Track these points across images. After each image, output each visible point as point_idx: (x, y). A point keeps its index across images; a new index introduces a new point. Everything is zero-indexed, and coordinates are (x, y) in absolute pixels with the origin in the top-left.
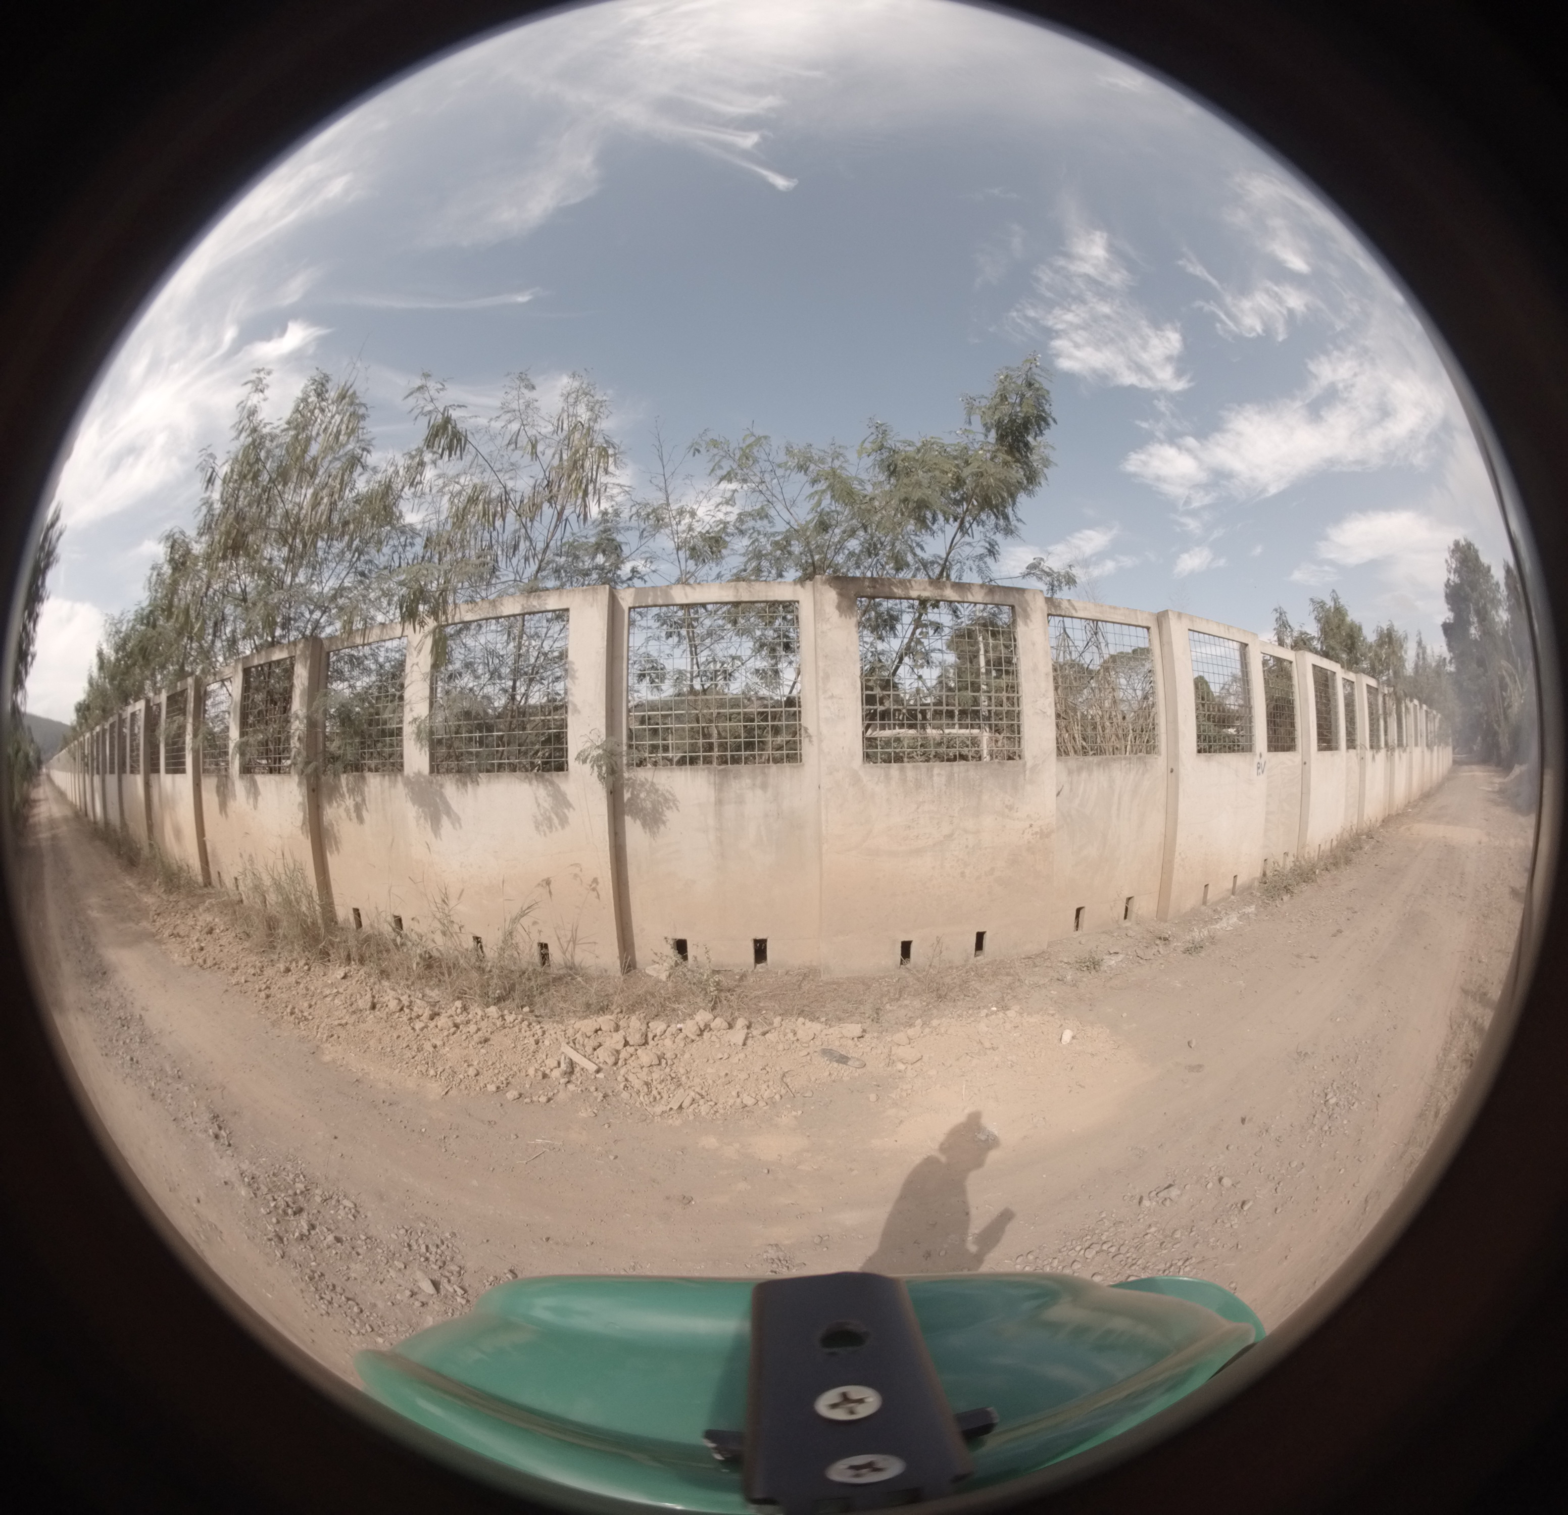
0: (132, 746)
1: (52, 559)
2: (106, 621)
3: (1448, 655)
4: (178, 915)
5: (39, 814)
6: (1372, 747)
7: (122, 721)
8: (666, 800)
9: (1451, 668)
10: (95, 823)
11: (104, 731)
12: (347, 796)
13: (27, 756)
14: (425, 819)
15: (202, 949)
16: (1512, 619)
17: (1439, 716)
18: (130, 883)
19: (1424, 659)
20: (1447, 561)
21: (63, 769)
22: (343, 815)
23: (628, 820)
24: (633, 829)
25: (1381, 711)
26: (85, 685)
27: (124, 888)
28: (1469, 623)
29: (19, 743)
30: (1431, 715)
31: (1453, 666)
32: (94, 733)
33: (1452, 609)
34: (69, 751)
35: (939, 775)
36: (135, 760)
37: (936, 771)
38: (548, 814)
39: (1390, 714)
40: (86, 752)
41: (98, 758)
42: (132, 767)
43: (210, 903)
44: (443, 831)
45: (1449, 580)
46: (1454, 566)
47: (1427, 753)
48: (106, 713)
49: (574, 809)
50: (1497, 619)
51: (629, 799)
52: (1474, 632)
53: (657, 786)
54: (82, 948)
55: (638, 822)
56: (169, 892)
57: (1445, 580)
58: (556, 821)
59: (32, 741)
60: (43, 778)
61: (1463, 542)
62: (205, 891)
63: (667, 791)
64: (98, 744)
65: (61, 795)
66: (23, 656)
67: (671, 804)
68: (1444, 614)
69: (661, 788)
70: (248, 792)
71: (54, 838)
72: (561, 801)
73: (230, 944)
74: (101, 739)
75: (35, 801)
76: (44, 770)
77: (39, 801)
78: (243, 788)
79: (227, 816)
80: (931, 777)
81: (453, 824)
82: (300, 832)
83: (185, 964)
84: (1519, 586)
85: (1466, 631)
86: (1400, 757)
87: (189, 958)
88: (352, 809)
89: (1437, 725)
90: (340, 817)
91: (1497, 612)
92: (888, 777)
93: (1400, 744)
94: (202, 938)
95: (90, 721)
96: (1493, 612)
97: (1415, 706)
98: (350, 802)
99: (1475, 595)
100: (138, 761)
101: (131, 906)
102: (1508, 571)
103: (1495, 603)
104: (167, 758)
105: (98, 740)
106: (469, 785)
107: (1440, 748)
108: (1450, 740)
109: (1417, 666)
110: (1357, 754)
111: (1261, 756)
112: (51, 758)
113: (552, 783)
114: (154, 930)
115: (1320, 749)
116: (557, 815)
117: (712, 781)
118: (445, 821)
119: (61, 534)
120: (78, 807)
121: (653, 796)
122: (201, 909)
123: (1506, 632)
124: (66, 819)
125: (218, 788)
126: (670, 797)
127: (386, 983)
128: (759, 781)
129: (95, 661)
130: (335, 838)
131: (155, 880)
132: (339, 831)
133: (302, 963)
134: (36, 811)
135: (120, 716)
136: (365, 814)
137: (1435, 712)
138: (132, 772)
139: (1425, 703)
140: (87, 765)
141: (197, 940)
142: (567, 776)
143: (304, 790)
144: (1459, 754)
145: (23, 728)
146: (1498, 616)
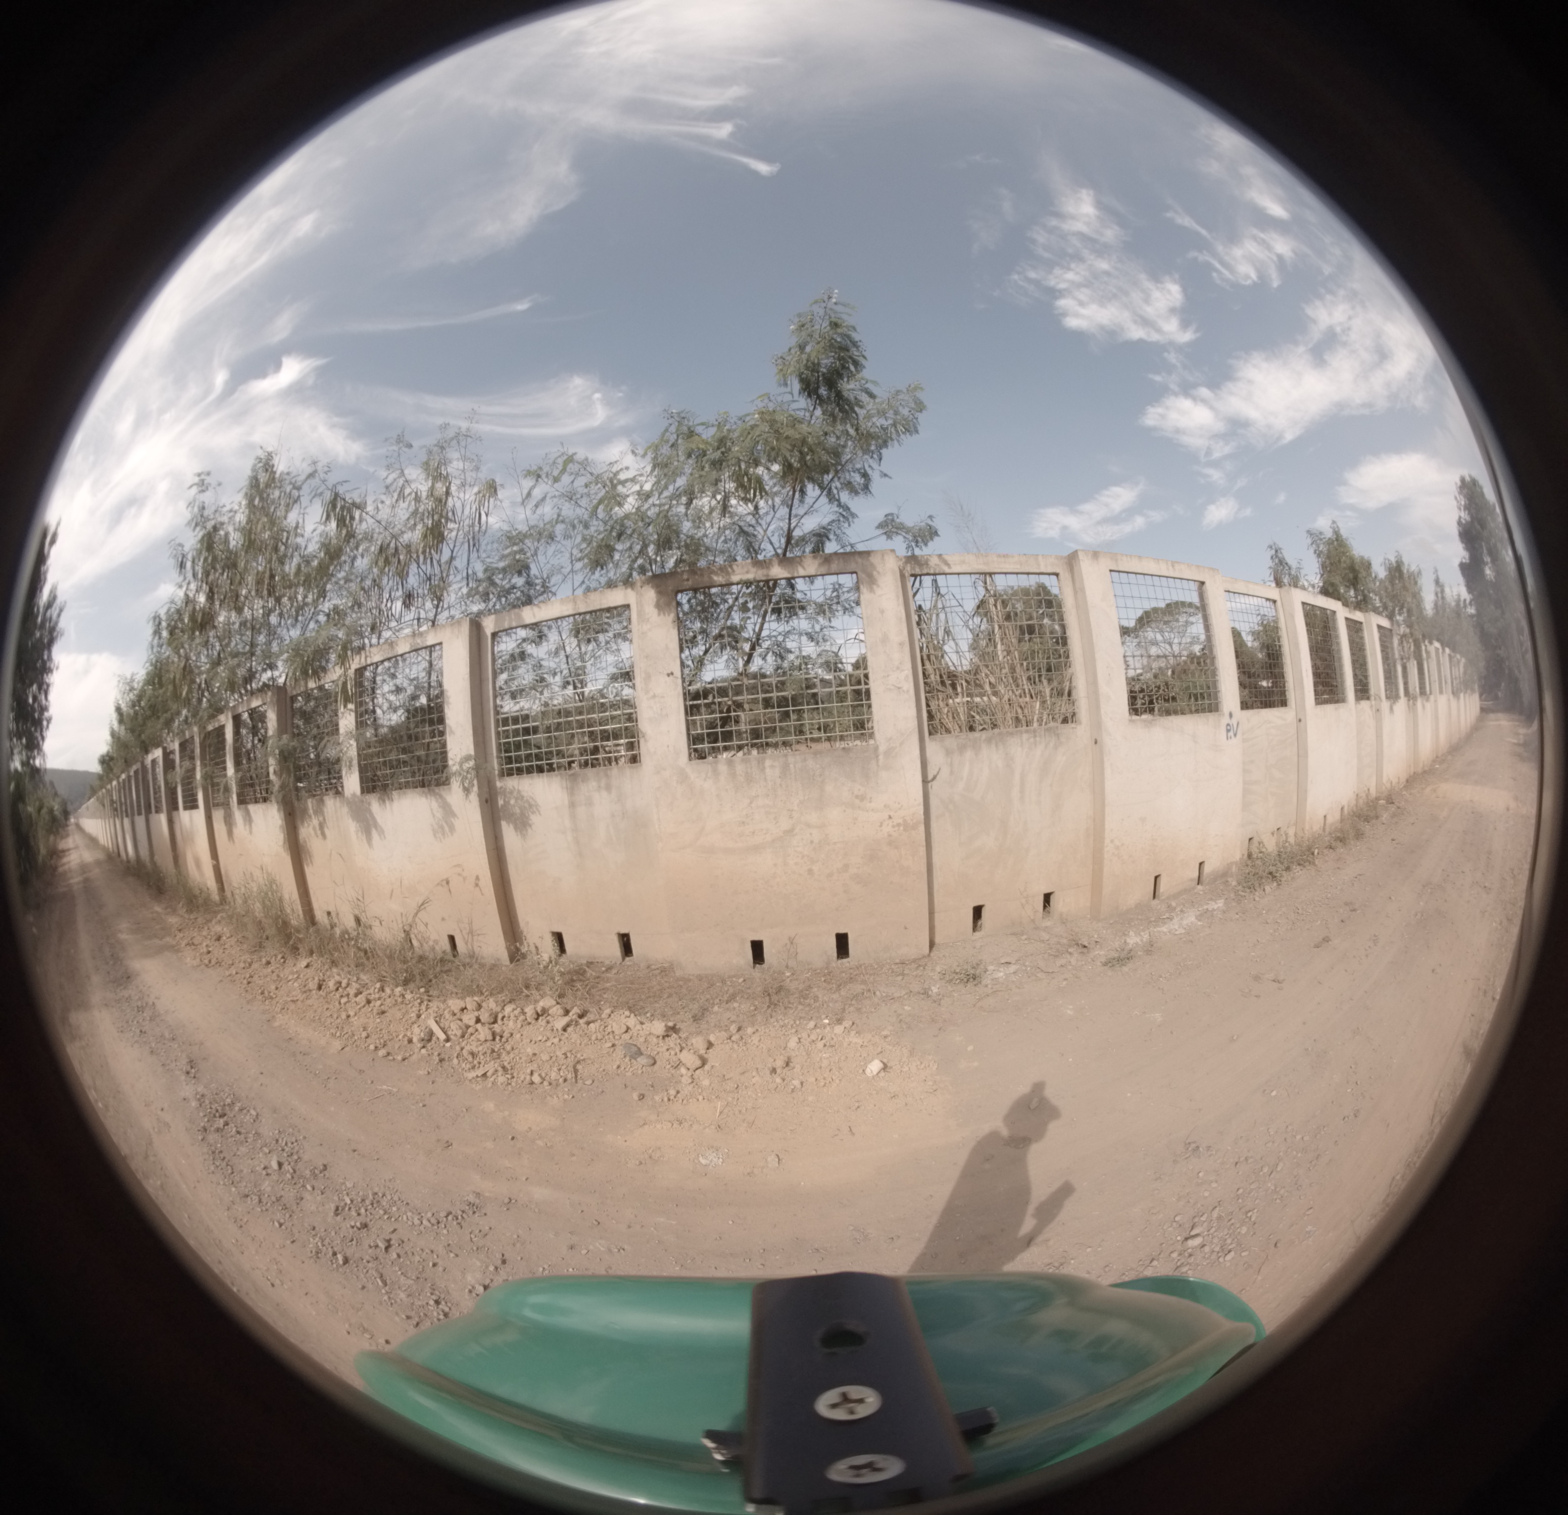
0: (154, 789)
2: (119, 681)
3: (1467, 597)
4: (195, 929)
5: (69, 862)
6: (1388, 697)
7: (144, 767)
8: (530, 806)
9: (1471, 610)
10: (128, 861)
11: (129, 777)
12: (313, 817)
13: (51, 811)
14: (362, 832)
15: (209, 952)
17: (1463, 660)
18: (158, 909)
19: (1443, 598)
20: (1456, 498)
21: (93, 816)
22: (312, 832)
23: (504, 824)
24: (508, 832)
26: (108, 738)
27: (152, 913)
28: (1484, 564)
29: (41, 800)
30: (1455, 660)
31: (1473, 607)
32: (121, 780)
33: (1467, 548)
34: (98, 799)
36: (158, 801)
38: (440, 823)
40: (114, 798)
41: (126, 803)
42: (156, 807)
43: (222, 917)
44: (374, 842)
45: (1460, 517)
46: (1463, 503)
47: (1454, 702)
48: (128, 763)
49: (458, 818)
50: (1507, 560)
51: (502, 806)
52: (1488, 572)
53: (522, 793)
54: (111, 963)
55: (511, 826)
56: (189, 911)
57: (1457, 518)
58: (447, 829)
59: (56, 794)
60: (71, 828)
61: (1468, 479)
62: (221, 907)
63: (531, 797)
64: (124, 789)
65: (93, 841)
67: (534, 809)
68: (1458, 553)
69: (525, 794)
70: (245, 820)
71: (86, 880)
72: (448, 812)
73: (232, 946)
74: (127, 784)
75: (63, 851)
76: (72, 820)
77: (69, 850)
78: (241, 817)
79: (234, 842)
81: (380, 835)
82: (282, 850)
83: (194, 965)
85: (1481, 572)
86: (1424, 707)
87: (198, 960)
88: (318, 828)
89: (1462, 670)
90: (310, 834)
92: (716, 772)
93: (1423, 692)
94: (211, 944)
95: (114, 770)
96: (1504, 552)
97: (1437, 649)
98: (315, 822)
99: (1485, 534)
100: (161, 801)
101: (157, 927)
104: (184, 797)
105: (124, 787)
106: (387, 802)
107: (1467, 696)
108: (1476, 687)
109: (1436, 605)
110: (1371, 706)
111: (1231, 715)
112: (80, 807)
113: (441, 796)
114: (174, 943)
115: (1319, 701)
116: (446, 822)
117: (564, 785)
118: (374, 833)
120: (110, 850)
121: (519, 802)
122: (213, 922)
124: (98, 863)
125: (225, 818)
126: (533, 803)
127: (335, 970)
128: (603, 784)
129: (114, 716)
130: (309, 853)
131: (179, 903)
132: (311, 848)
133: (280, 956)
134: (65, 860)
135: (143, 763)
136: (326, 831)
137: (1458, 656)
138: (157, 812)
139: (1449, 647)
140: (116, 810)
141: (207, 946)
142: (450, 789)
143: (282, 813)
144: (1485, 701)
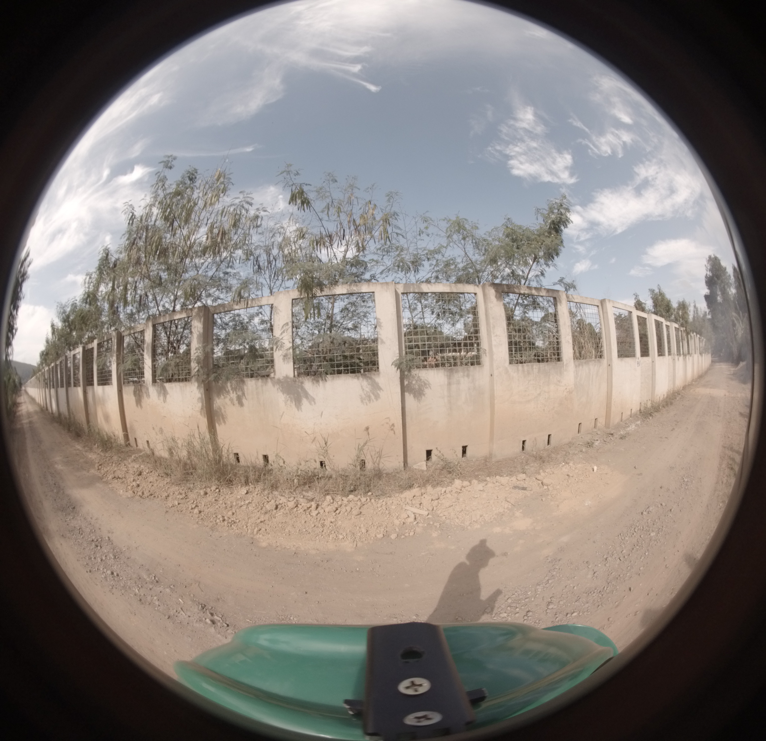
0: (74, 373)
1: (25, 277)
2: (57, 306)
3: (708, 311)
4: (114, 465)
5: (22, 410)
6: (677, 355)
7: (67, 359)
8: (425, 384)
9: (709, 317)
10: (52, 413)
11: (56, 365)
12: (231, 391)
13: (14, 381)
14: (291, 401)
15: (138, 486)
16: (737, 292)
17: (705, 340)
18: (79, 447)
19: (697, 313)
20: (705, 265)
21: (33, 387)
22: (229, 402)
23: (406, 394)
24: (409, 398)
25: (680, 339)
26: (45, 343)
27: (75, 450)
28: (717, 295)
29: (10, 375)
30: (701, 339)
31: (710, 315)
32: (51, 367)
33: (709, 288)
34: (36, 378)
35: (536, 368)
37: (534, 367)
38: (368, 394)
39: (684, 339)
40: (46, 377)
41: (53, 380)
42: (74, 383)
43: (135, 457)
44: (303, 407)
46: (709, 267)
47: (700, 357)
48: (58, 356)
49: (383, 391)
50: (730, 293)
51: (407, 385)
52: (719, 299)
53: (421, 378)
55: (411, 395)
56: (105, 451)
57: (705, 274)
58: (373, 397)
59: (17, 374)
60: (23, 392)
62: (127, 449)
63: (426, 380)
64: (53, 372)
65: (33, 400)
66: (11, 329)
67: (428, 386)
68: (706, 291)
70: (159, 393)
71: (30, 422)
72: (376, 387)
73: (157, 481)
74: (54, 370)
75: (19, 404)
76: (23, 388)
77: (21, 403)
78: (155, 391)
79: (141, 407)
80: (533, 369)
81: (310, 402)
82: (199, 414)
83: (129, 496)
84: (740, 276)
85: (715, 298)
86: (689, 359)
87: (131, 492)
88: (235, 399)
89: (704, 344)
90: (226, 404)
91: (730, 289)
92: (518, 370)
93: (689, 353)
94: (136, 478)
95: (48, 361)
96: (728, 289)
97: (694, 336)
98: (233, 395)
99: (719, 282)
100: (79, 379)
101: (81, 460)
102: (735, 269)
103: (729, 285)
104: (98, 377)
107: (706, 355)
108: (710, 351)
109: (694, 317)
110: (673, 358)
111: (638, 359)
112: (27, 382)
113: (371, 378)
115: (659, 356)
116: (373, 394)
117: (446, 374)
118: (305, 401)
119: (30, 264)
120: (42, 406)
121: (419, 382)
122: (129, 460)
123: (734, 298)
124: (36, 412)
125: (135, 392)
126: (427, 383)
128: (466, 374)
129: (50, 330)
131: (95, 444)
132: (225, 412)
134: (20, 409)
135: (67, 356)
136: (244, 401)
137: (703, 338)
138: (75, 386)
139: (698, 334)
140: (47, 384)
141: (134, 480)
142: (379, 374)
144: (714, 357)
145: (12, 368)
146: (731, 291)
